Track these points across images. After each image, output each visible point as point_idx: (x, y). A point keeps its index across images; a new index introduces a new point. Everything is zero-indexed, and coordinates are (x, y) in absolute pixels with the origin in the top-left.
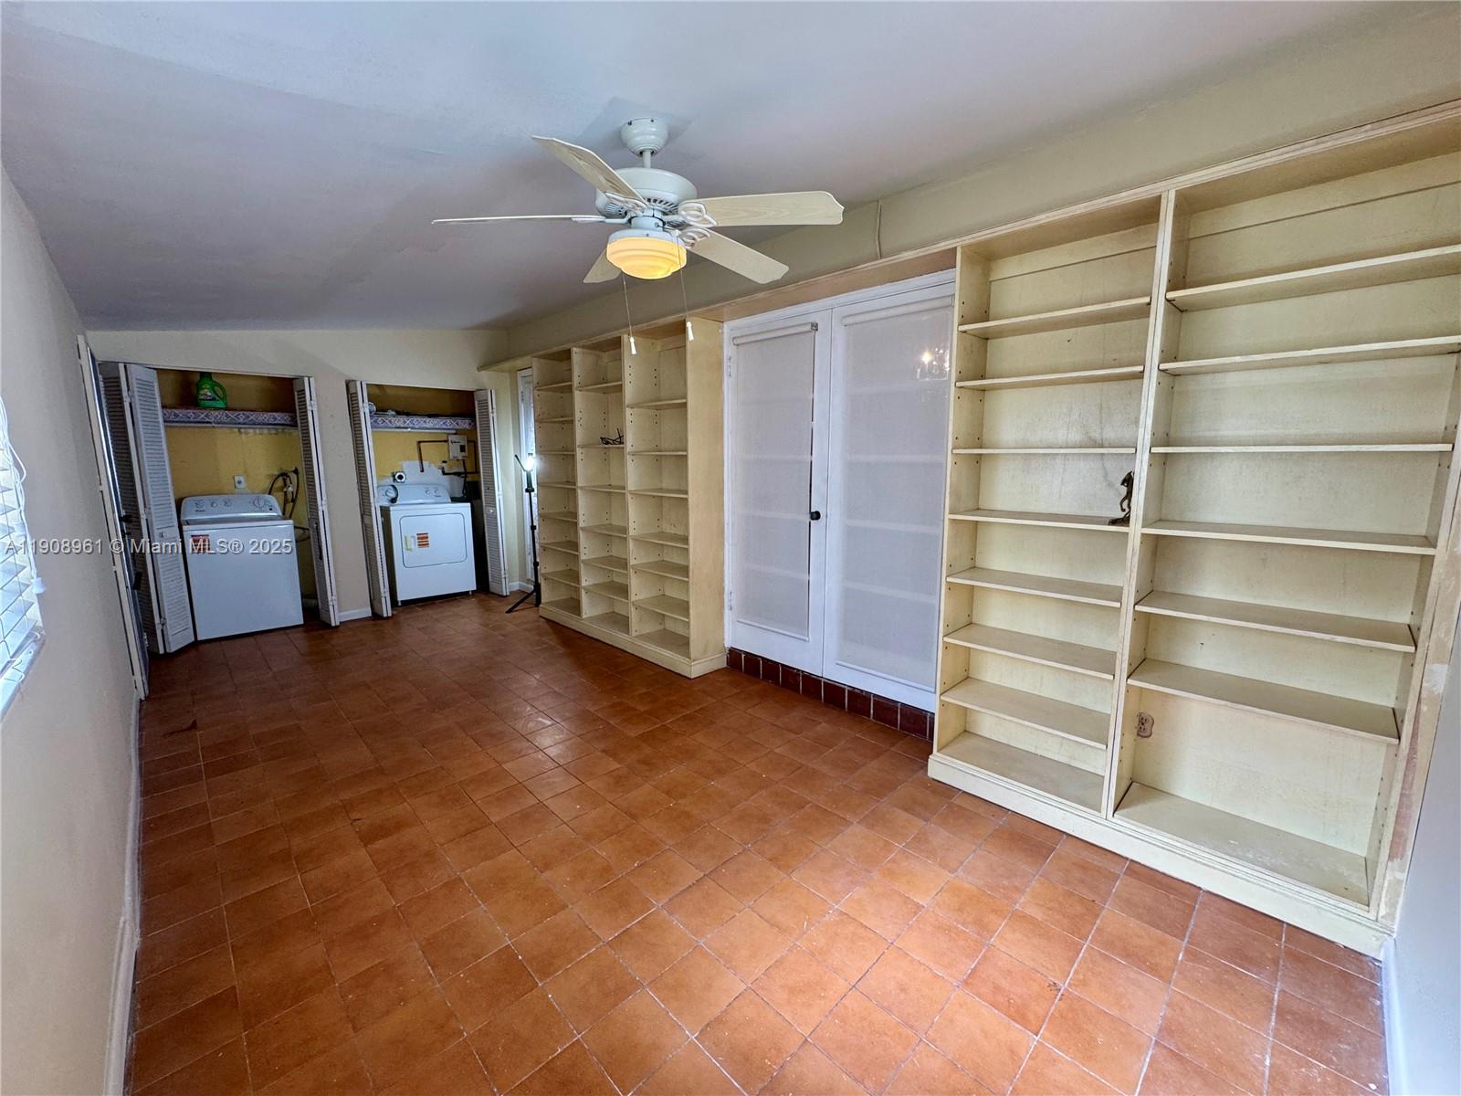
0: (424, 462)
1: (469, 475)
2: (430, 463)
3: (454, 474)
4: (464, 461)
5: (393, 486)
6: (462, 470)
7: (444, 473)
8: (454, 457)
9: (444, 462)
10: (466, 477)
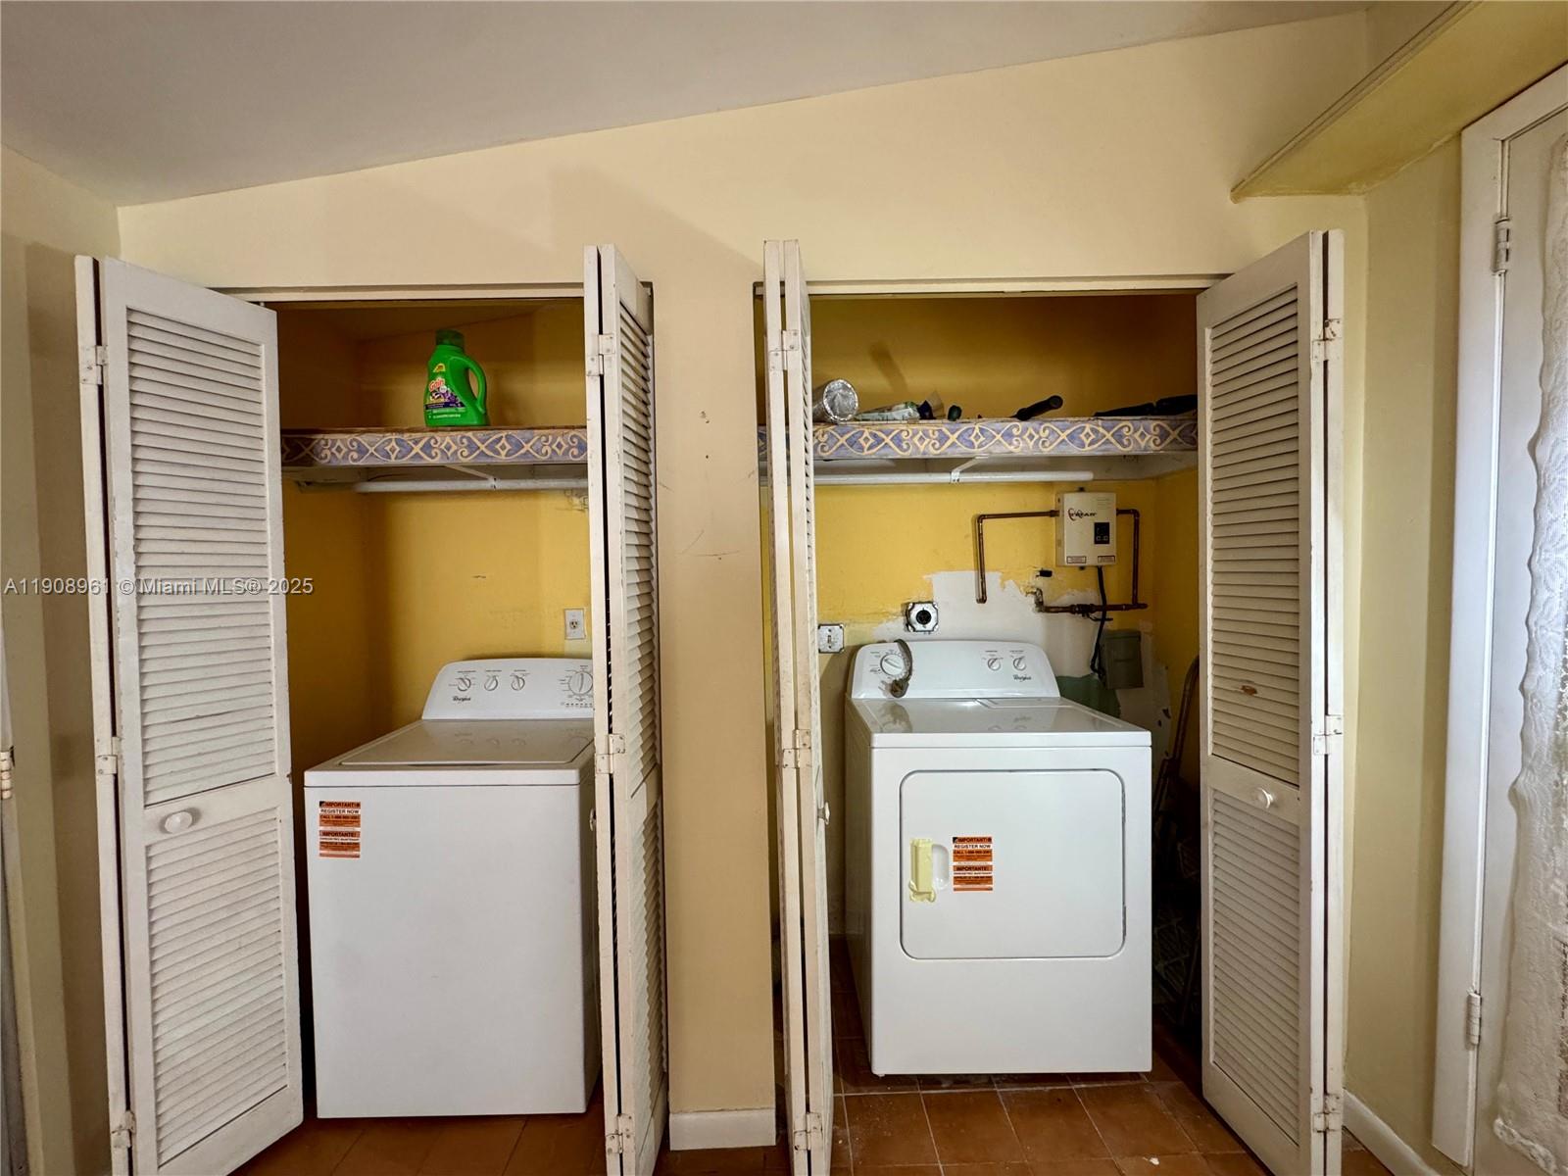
0: (987, 575)
1: (1110, 614)
2: (1003, 580)
3: (1071, 609)
4: (1100, 570)
5: (902, 643)
6: (1092, 597)
7: (1041, 606)
8: (1077, 559)
9: (1045, 574)
10: (1103, 620)
